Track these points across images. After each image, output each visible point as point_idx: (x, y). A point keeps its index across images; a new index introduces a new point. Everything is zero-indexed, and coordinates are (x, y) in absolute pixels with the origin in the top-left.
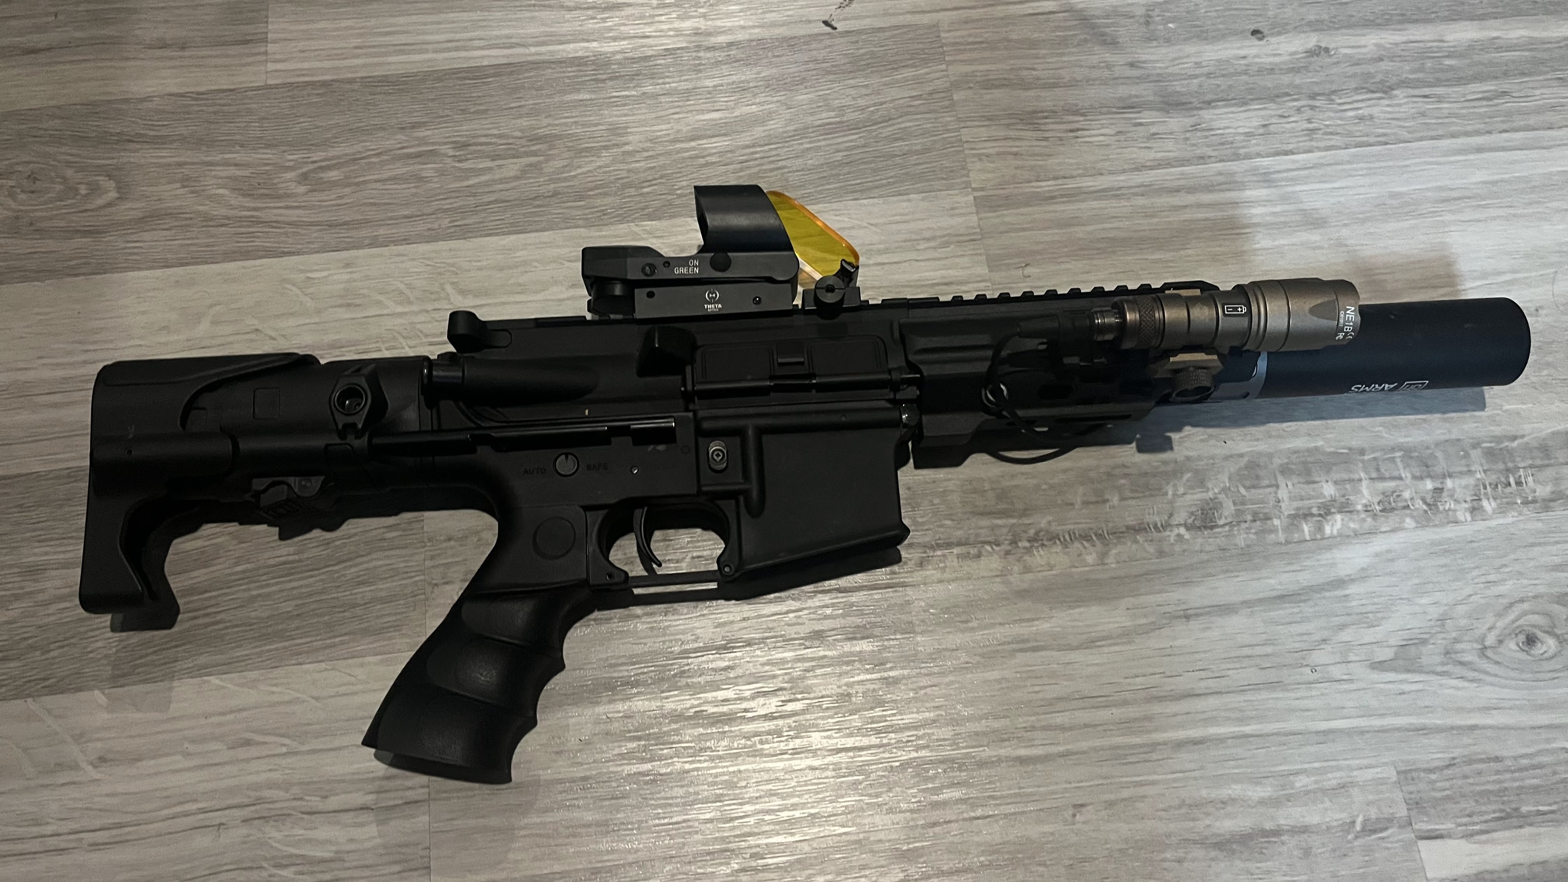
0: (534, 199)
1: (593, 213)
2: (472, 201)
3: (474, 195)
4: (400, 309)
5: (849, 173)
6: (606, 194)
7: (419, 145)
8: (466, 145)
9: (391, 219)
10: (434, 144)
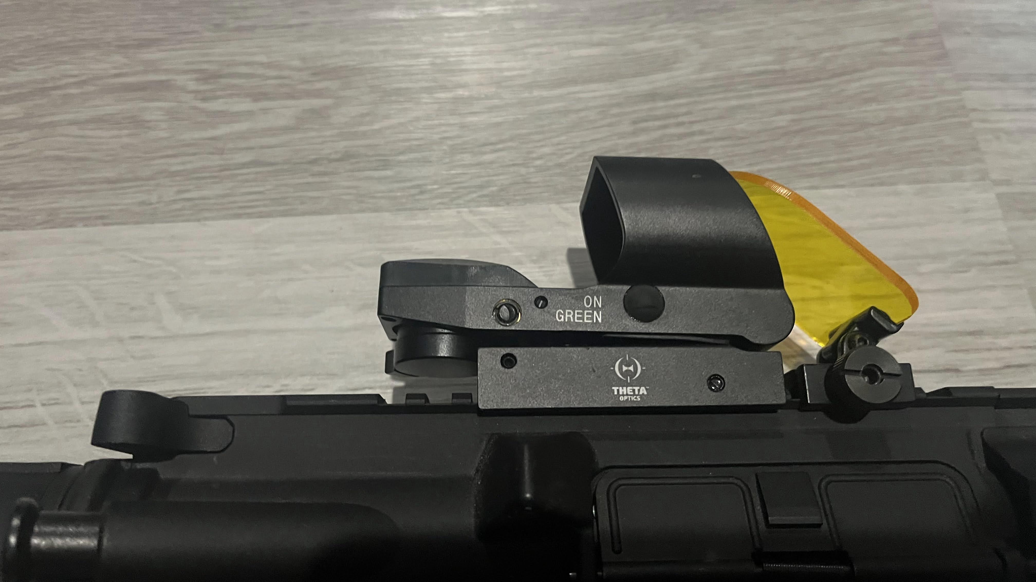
0: (314, 162)
1: (403, 189)
2: (216, 161)
3: (221, 152)
4: (78, 334)
5: (800, 146)
6: (426, 161)
7: (145, 72)
8: (214, 76)
9: (84, 183)
10: (167, 71)
